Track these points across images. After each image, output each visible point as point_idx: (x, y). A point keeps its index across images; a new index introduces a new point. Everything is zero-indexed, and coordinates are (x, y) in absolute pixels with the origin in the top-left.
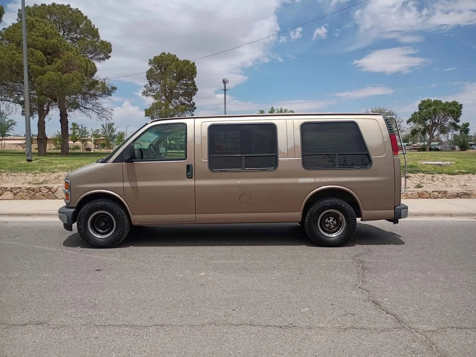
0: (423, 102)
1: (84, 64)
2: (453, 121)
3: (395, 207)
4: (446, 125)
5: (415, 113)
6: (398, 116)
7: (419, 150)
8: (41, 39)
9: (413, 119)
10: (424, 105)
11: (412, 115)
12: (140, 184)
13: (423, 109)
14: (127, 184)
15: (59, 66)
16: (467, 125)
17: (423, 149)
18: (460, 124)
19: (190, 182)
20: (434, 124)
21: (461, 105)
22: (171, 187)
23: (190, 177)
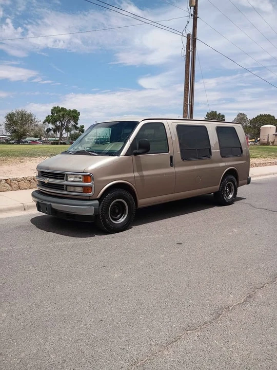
0: (55, 108)
2: (73, 123)
4: (70, 126)
5: (49, 116)
6: (36, 117)
7: (52, 144)
9: (48, 120)
10: (56, 110)
11: (47, 118)
13: (54, 113)
14: (136, 174)
16: (83, 127)
17: (56, 143)
18: (78, 126)
19: (172, 170)
20: (62, 125)
21: (79, 113)
22: (163, 174)
23: (172, 165)
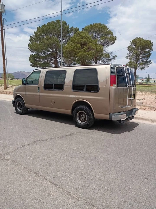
1: (95, 48)
3: (110, 114)
8: (80, 39)
12: (27, 93)
15: (85, 49)
23: (39, 92)
